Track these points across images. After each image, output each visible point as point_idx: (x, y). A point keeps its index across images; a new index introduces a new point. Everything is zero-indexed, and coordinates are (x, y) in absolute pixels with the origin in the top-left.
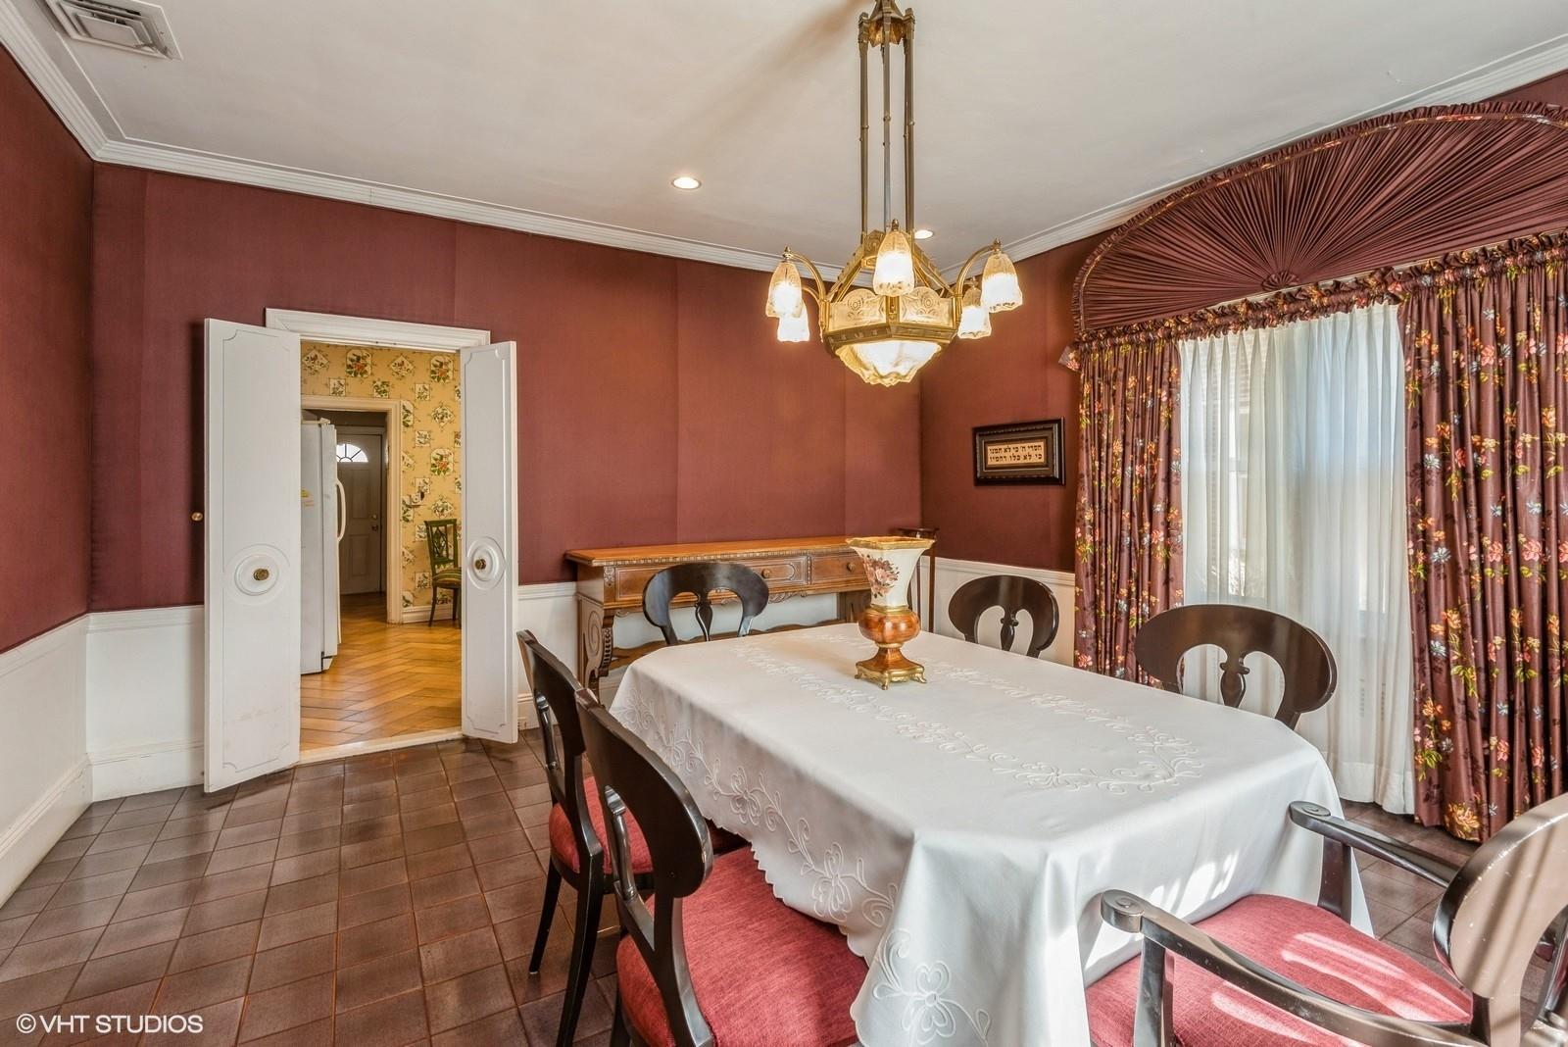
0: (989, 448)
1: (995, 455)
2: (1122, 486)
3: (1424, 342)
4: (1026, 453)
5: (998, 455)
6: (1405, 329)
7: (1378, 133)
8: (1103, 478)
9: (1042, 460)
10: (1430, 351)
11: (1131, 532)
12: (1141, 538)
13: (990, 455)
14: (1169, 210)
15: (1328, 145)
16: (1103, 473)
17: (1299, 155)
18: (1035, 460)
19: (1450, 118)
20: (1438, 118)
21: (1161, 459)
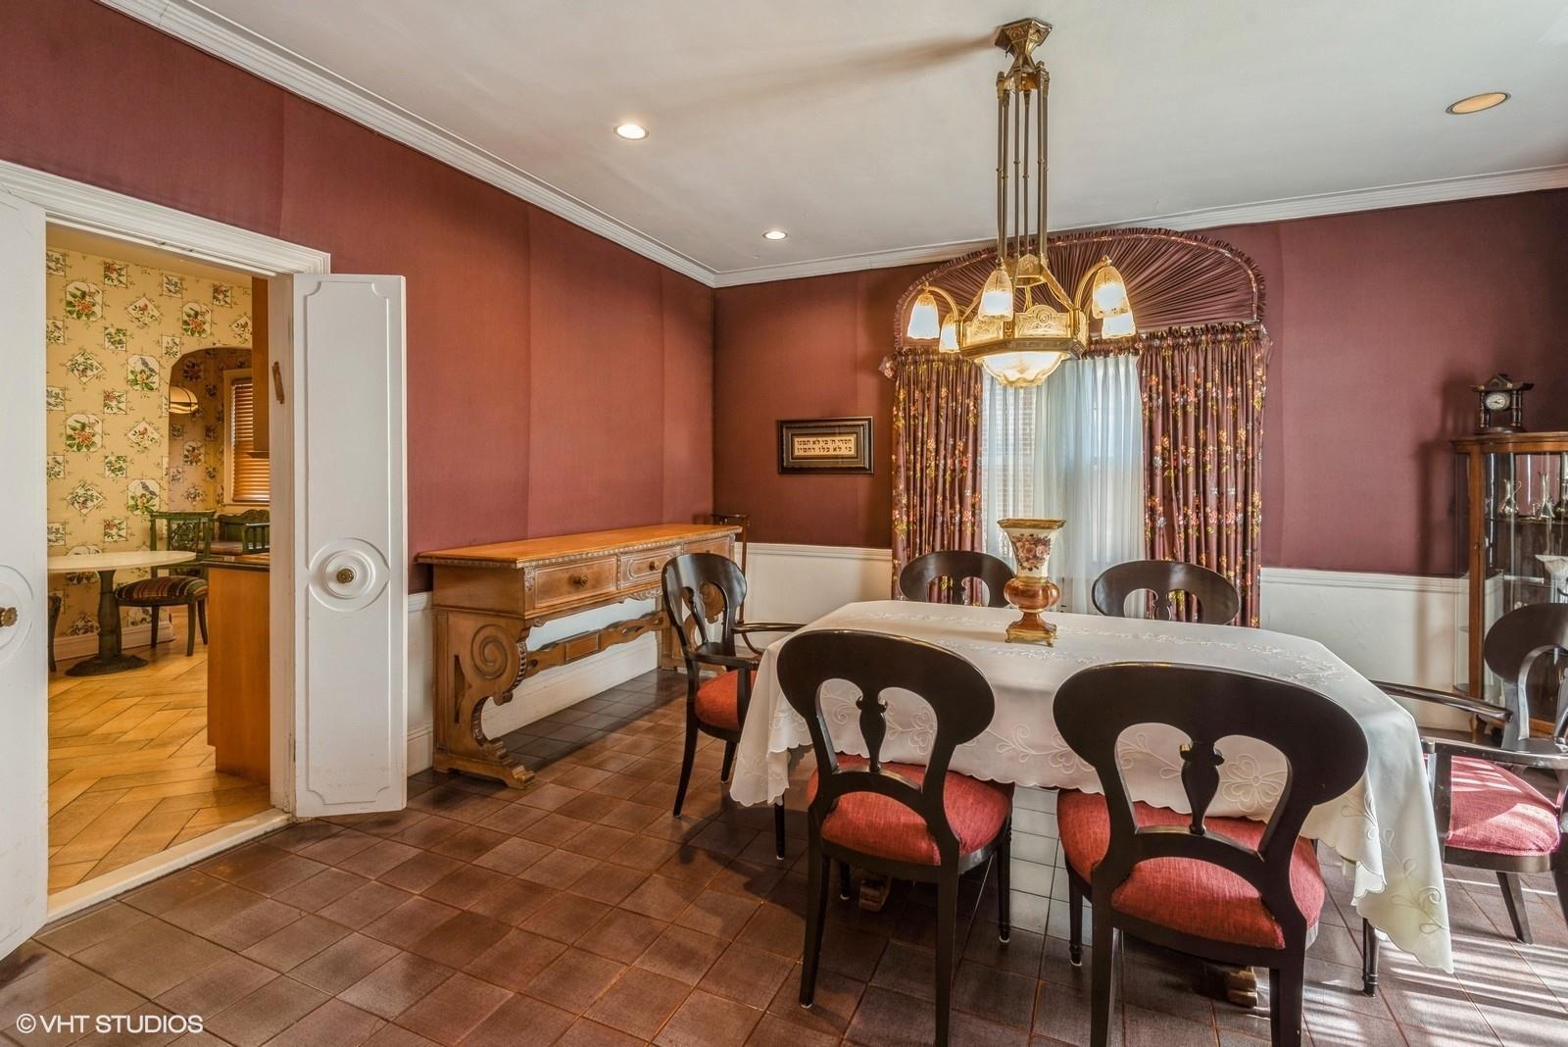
0: (796, 440)
1: (802, 446)
2: (936, 476)
3: (1154, 383)
4: (834, 446)
5: (805, 446)
6: (1141, 373)
7: (1135, 239)
8: (918, 469)
9: (853, 452)
10: (1157, 389)
11: (943, 512)
12: (952, 517)
13: (796, 445)
14: (983, 261)
15: (1104, 238)
16: (918, 465)
17: (1083, 241)
18: (844, 452)
19: (1179, 240)
20: (1173, 238)
21: (970, 455)
